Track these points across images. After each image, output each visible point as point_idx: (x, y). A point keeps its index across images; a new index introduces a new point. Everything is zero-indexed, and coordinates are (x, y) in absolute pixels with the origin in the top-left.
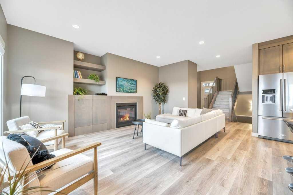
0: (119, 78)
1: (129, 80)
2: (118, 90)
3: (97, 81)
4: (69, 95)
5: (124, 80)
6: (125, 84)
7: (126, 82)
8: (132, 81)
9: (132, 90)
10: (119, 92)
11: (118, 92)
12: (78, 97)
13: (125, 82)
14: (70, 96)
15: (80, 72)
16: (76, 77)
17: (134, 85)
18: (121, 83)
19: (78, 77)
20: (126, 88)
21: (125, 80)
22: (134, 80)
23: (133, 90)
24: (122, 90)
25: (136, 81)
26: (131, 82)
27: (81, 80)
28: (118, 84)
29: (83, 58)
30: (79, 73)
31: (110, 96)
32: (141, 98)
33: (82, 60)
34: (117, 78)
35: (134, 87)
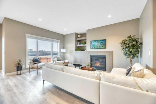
6: (96, 44)
9: (101, 47)
10: (92, 49)
16: (77, 44)
17: (104, 43)
18: (93, 44)
20: (97, 46)
21: (96, 41)
22: (103, 40)
24: (94, 47)
25: (105, 41)
26: (100, 42)
27: (79, 45)
29: (80, 36)
32: (111, 53)
34: (91, 41)
35: (103, 45)
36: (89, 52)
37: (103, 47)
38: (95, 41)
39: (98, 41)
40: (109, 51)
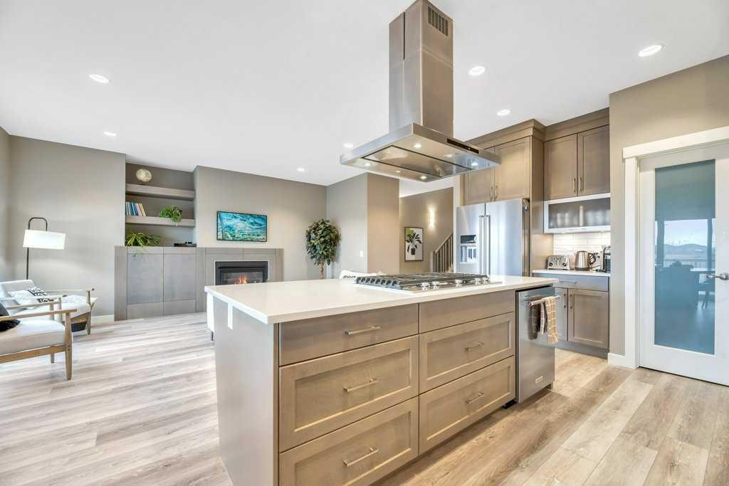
0: (222, 214)
1: (248, 216)
2: (220, 237)
3: (175, 220)
4: (115, 247)
5: (235, 217)
6: (238, 224)
7: (241, 220)
8: (254, 218)
9: (254, 237)
10: (223, 240)
11: (220, 240)
12: (133, 249)
13: (238, 220)
14: (117, 249)
15: (141, 205)
16: (133, 215)
17: (261, 225)
18: (227, 223)
19: (137, 214)
20: (240, 231)
21: (237, 215)
22: (259, 217)
23: (258, 235)
24: (229, 236)
25: (264, 218)
26: (251, 221)
27: (142, 218)
28: (222, 224)
29: (149, 179)
30: (139, 206)
31: (201, 249)
32: (279, 253)
33: (146, 182)
34: (218, 213)
35: (259, 231)
37: (260, 237)
38: (234, 215)
39: (245, 216)
40: (275, 249)
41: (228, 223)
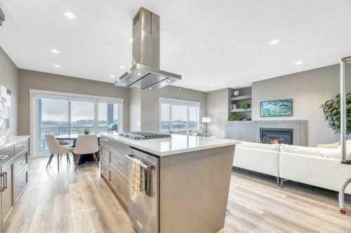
0: (263, 103)
1: (278, 102)
2: (262, 115)
5: (270, 104)
6: (272, 107)
7: (274, 105)
8: (283, 102)
9: (282, 114)
10: (264, 116)
11: (262, 117)
13: (272, 105)
17: (287, 106)
20: (273, 111)
21: (272, 102)
22: (286, 101)
23: (286, 112)
24: (267, 114)
25: (291, 101)
27: (235, 110)
28: (263, 108)
31: (253, 121)
32: (304, 124)
34: (261, 103)
35: (286, 109)
36: (256, 122)
38: (270, 102)
39: (275, 102)
40: (300, 121)
41: (267, 107)
